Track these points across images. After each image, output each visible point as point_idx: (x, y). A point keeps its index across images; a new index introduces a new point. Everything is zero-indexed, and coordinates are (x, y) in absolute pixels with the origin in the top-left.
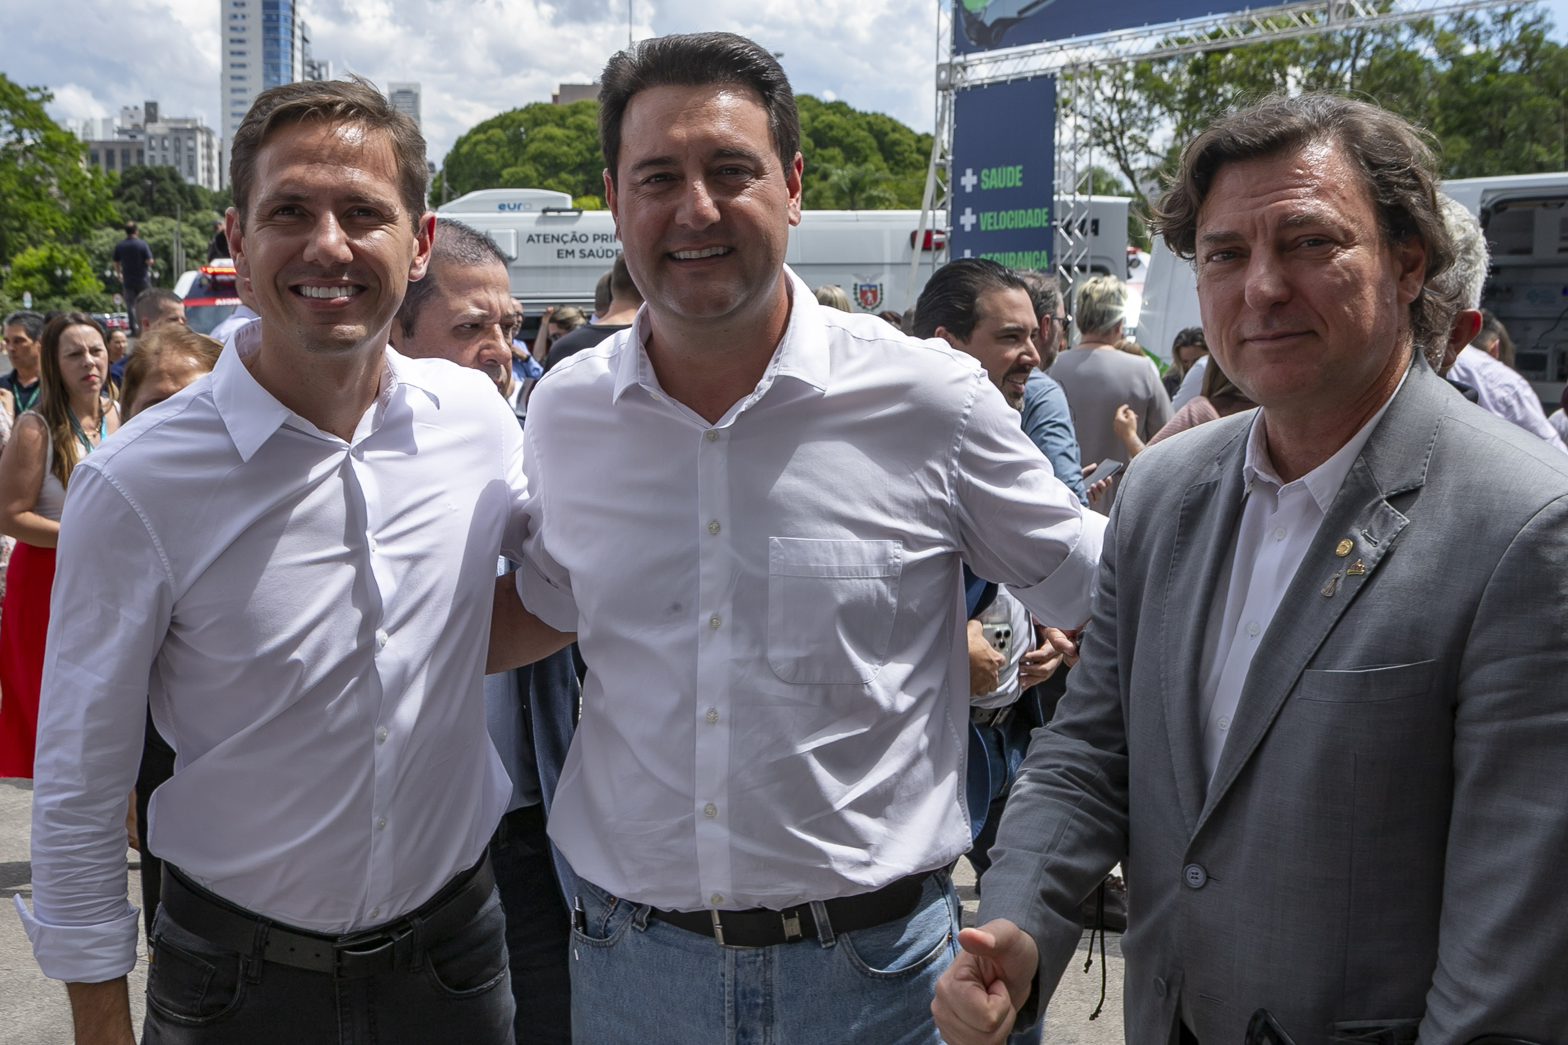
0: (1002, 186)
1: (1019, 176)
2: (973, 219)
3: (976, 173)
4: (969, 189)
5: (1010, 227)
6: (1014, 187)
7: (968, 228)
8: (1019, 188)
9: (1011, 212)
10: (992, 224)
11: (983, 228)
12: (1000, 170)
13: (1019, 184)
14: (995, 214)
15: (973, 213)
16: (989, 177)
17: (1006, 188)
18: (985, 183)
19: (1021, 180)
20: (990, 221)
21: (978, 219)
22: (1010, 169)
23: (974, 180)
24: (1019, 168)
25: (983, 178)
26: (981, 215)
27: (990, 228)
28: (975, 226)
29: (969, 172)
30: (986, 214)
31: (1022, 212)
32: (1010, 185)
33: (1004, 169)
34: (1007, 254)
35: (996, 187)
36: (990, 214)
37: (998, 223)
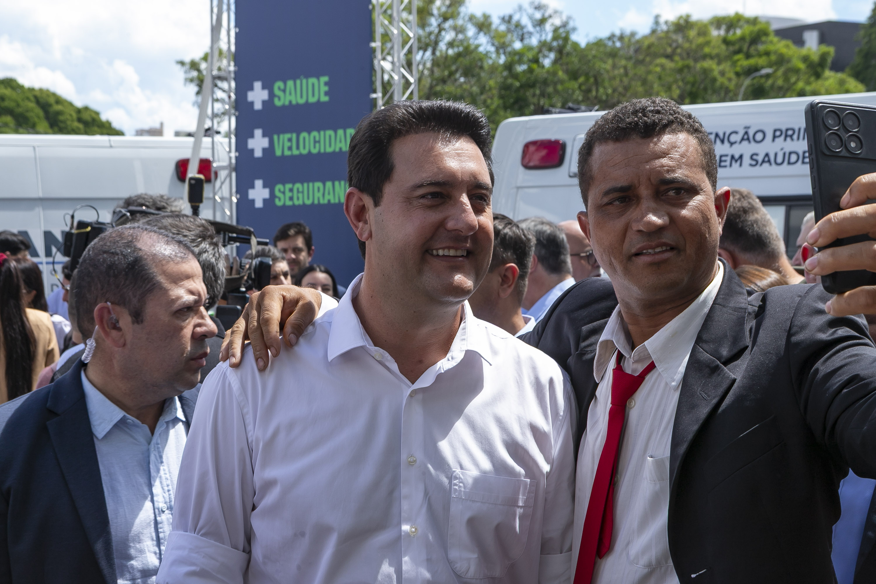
0: (302, 101)
1: (324, 89)
2: (265, 143)
3: (268, 86)
4: (258, 106)
5: (314, 151)
6: (318, 103)
7: (258, 154)
8: (324, 103)
9: (315, 134)
10: (290, 148)
11: (278, 153)
12: (298, 82)
13: (325, 99)
14: (294, 136)
15: (264, 135)
16: (284, 91)
17: (307, 104)
18: (279, 98)
19: (326, 94)
20: (287, 144)
21: (271, 142)
22: (313, 80)
23: (264, 95)
24: (324, 79)
25: (277, 92)
26: (275, 137)
27: (287, 153)
28: (268, 151)
29: (258, 85)
30: (281, 136)
31: (330, 132)
32: (312, 100)
33: (304, 81)
34: (311, 185)
35: (294, 102)
36: (288, 136)
37: (298, 148)
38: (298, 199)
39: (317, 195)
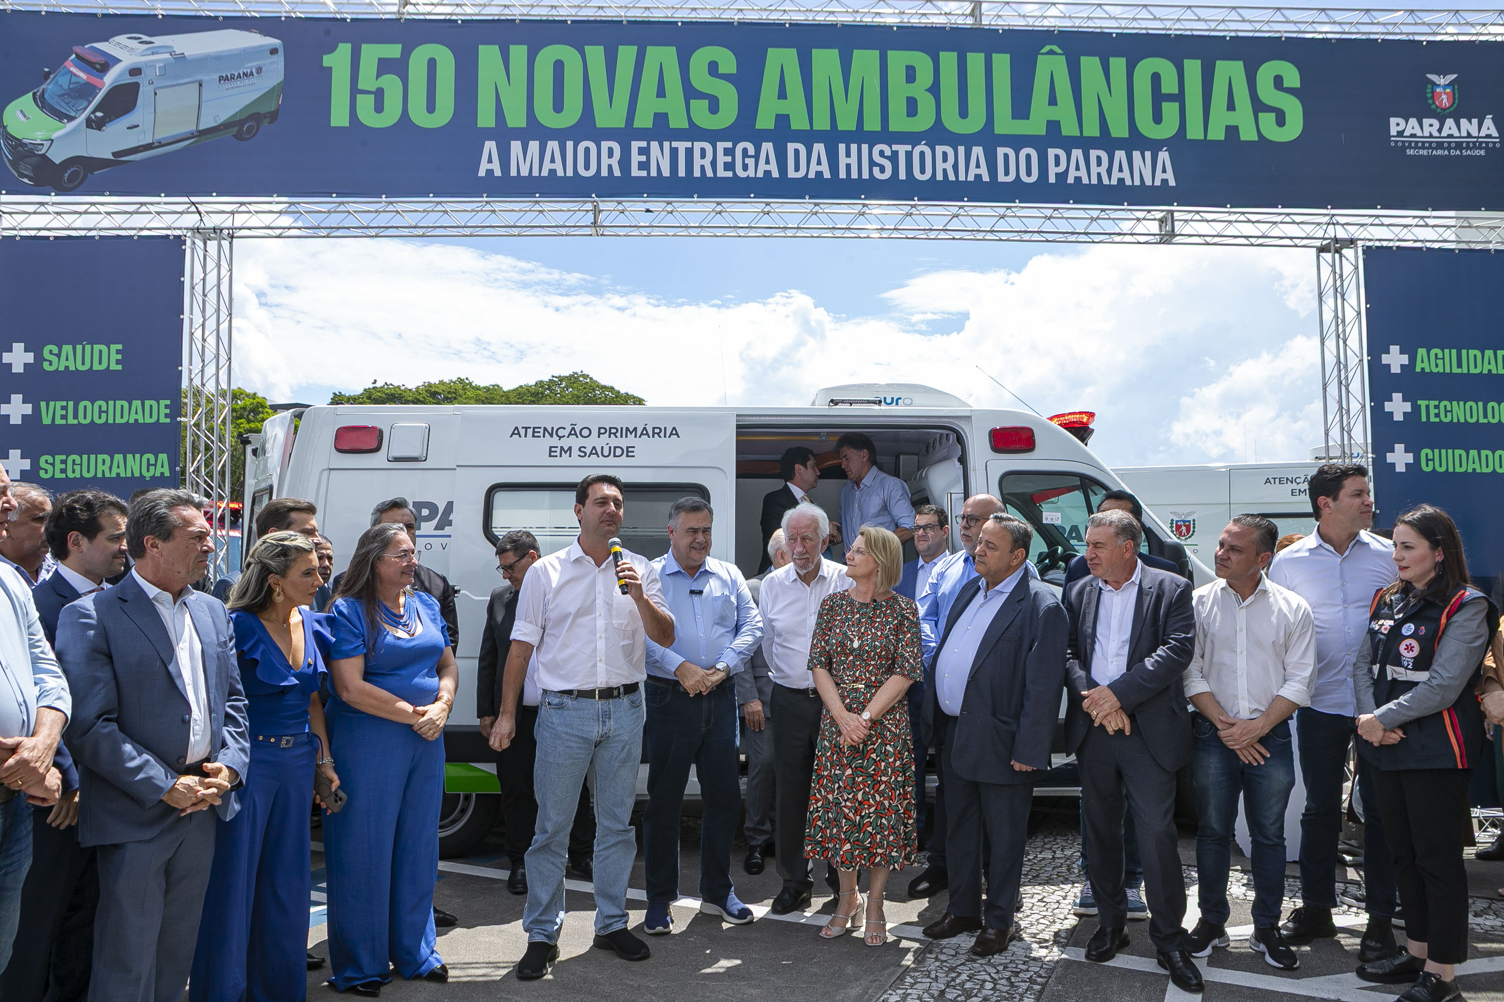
0: (83, 368)
1: (115, 357)
2: (26, 409)
3: (33, 348)
4: (18, 369)
5: (100, 421)
6: (108, 371)
7: (16, 421)
8: (116, 372)
9: (100, 403)
10: (64, 417)
11: (47, 421)
12: (79, 348)
13: (114, 367)
14: (71, 404)
15: (25, 401)
16: (58, 356)
17: (92, 371)
18: (51, 363)
19: (118, 362)
20: (59, 412)
21: (36, 410)
22: (99, 347)
23: (28, 358)
24: (116, 347)
25: (46, 355)
26: (43, 404)
27: (59, 421)
28: (32, 419)
29: (18, 346)
30: (52, 404)
31: (122, 403)
32: (96, 367)
33: (88, 347)
34: (93, 457)
35: (72, 368)
36: (60, 404)
37: (76, 416)
38: (74, 471)
39: (100, 467)
